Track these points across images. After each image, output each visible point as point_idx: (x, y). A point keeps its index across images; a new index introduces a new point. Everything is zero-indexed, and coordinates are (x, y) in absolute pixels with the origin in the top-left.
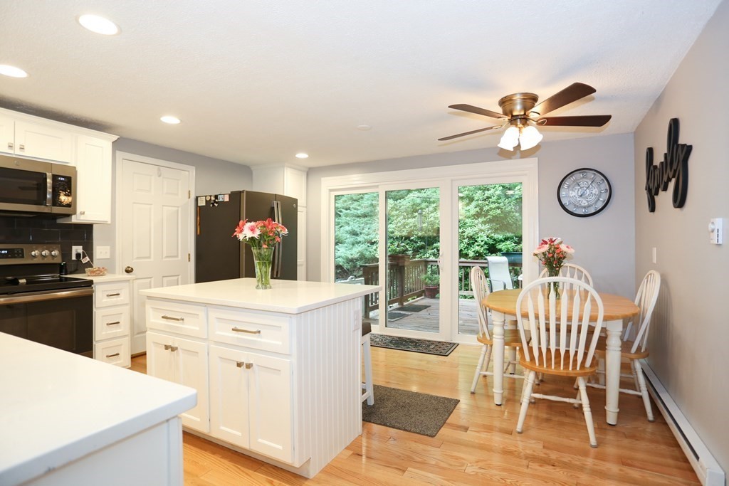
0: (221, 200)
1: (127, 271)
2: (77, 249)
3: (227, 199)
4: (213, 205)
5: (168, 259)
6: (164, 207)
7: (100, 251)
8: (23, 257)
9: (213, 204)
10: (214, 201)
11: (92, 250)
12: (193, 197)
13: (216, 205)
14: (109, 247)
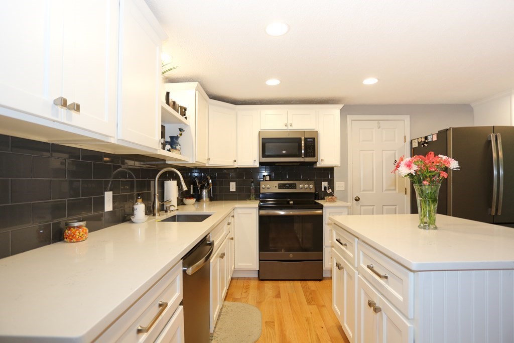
0: (430, 140)
1: (356, 200)
2: (325, 184)
3: (435, 138)
4: (424, 146)
5: (386, 192)
6: (384, 152)
7: (339, 185)
8: (296, 188)
9: (423, 144)
10: (424, 141)
11: (333, 185)
12: (408, 140)
13: (426, 145)
14: (344, 183)
